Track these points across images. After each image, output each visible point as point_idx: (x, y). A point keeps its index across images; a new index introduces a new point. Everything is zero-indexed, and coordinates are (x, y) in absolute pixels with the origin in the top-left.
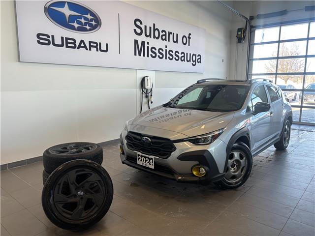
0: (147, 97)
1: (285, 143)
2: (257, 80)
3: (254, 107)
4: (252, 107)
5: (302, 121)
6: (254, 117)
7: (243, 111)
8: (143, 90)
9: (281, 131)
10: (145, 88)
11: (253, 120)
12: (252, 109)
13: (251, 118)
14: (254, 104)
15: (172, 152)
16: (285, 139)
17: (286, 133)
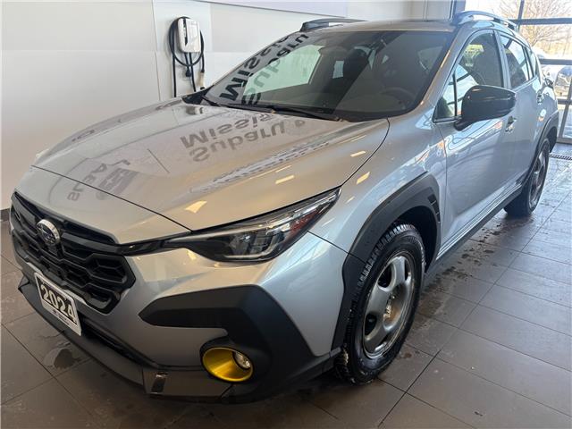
0: (189, 74)
1: (531, 199)
2: (476, 18)
3: (460, 104)
4: (455, 103)
5: (564, 136)
6: (458, 134)
7: (423, 119)
8: (174, 57)
9: (527, 169)
10: (180, 51)
11: (454, 143)
12: (455, 110)
13: (449, 138)
14: (461, 94)
15: (123, 288)
16: (534, 187)
17: (537, 173)
